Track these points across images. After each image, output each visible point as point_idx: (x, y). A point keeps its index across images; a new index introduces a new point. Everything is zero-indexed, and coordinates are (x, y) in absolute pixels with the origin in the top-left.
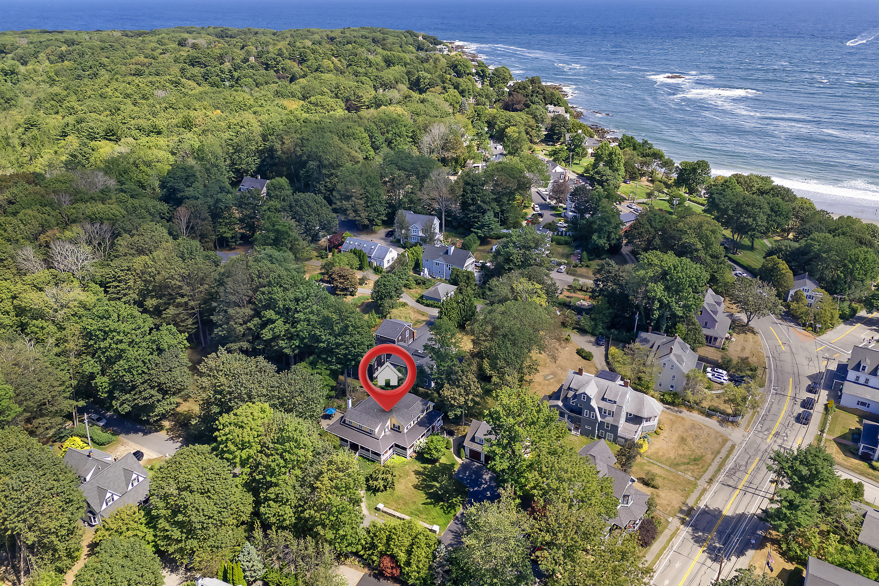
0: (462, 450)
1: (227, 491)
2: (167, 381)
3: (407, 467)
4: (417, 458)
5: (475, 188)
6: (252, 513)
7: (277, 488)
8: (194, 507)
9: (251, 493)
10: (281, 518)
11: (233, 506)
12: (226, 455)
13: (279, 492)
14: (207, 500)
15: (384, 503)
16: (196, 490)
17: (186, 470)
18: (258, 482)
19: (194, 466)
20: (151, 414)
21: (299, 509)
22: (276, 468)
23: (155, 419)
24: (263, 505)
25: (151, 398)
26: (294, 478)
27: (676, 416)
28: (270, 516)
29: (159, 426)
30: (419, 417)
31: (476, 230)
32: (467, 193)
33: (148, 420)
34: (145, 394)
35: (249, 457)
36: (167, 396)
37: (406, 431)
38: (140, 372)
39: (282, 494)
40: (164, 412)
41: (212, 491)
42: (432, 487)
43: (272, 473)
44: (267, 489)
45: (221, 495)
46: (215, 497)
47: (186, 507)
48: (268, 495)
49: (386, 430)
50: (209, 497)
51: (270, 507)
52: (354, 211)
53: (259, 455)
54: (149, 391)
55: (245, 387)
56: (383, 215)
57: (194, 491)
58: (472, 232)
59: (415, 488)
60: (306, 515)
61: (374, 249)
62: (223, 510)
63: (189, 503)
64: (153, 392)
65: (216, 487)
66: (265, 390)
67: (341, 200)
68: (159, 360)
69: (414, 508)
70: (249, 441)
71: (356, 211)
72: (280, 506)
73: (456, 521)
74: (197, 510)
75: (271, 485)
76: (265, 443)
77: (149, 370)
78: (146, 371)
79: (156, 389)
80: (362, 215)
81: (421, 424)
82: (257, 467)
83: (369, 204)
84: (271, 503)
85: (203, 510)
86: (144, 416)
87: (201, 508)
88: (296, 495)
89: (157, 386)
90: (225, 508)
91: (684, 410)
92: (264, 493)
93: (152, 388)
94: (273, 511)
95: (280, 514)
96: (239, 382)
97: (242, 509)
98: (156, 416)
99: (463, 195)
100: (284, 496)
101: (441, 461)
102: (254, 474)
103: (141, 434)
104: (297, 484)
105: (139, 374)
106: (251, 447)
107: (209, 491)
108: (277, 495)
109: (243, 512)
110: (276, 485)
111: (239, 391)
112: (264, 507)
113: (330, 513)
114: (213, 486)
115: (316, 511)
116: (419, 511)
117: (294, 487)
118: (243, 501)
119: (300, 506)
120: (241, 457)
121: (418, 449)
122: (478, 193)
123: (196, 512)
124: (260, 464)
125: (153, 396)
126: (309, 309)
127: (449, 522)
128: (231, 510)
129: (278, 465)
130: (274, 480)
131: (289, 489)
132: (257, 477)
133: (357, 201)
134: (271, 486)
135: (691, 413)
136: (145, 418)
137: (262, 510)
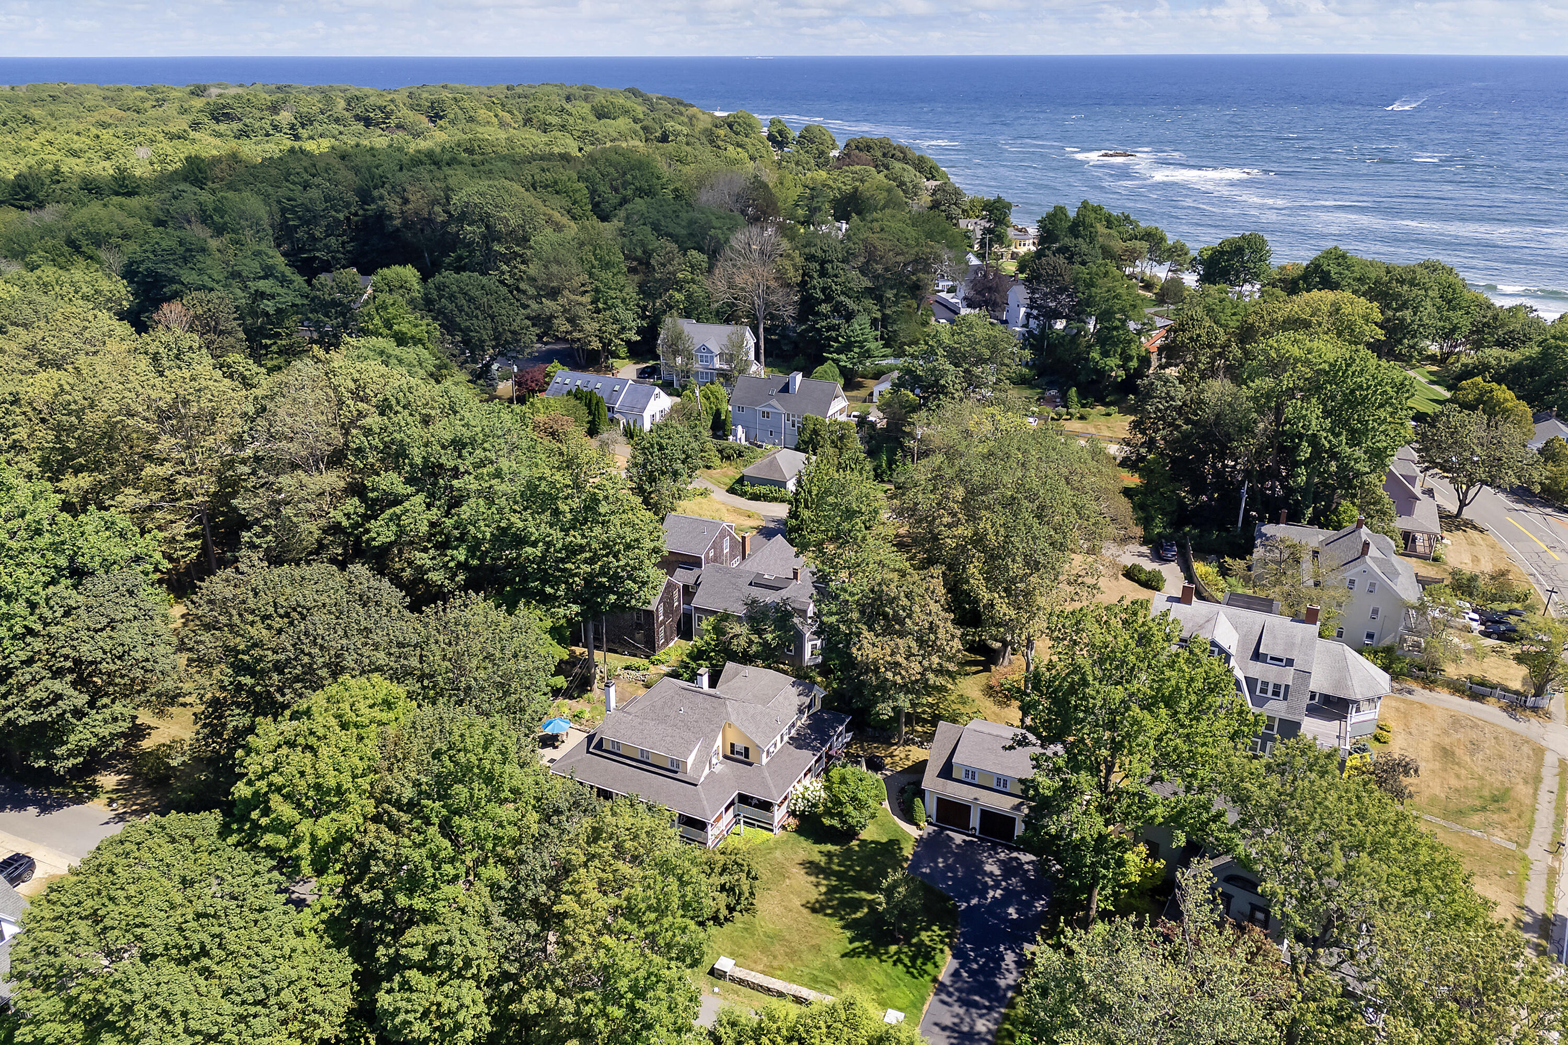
0: (918, 801)
1: (266, 951)
2: (100, 654)
3: (778, 853)
4: (799, 831)
5: (829, 266)
6: (351, 1012)
7: (433, 927)
8: (153, 1007)
9: (345, 951)
10: (448, 1023)
11: (286, 996)
12: (269, 839)
13: (438, 938)
14: (201, 981)
15: (732, 955)
16: (160, 949)
17: (132, 890)
18: (370, 912)
19: (155, 874)
20: (57, 752)
21: (505, 988)
22: (428, 864)
23: (70, 763)
24: (386, 986)
25: (53, 702)
26: (486, 891)
27: (1404, 701)
28: (410, 1017)
29: (86, 788)
30: (793, 725)
31: (835, 356)
32: (811, 277)
33: (48, 770)
34: (34, 693)
35: (340, 838)
36: (105, 700)
37: (765, 760)
38: (18, 629)
39: (450, 942)
40: (94, 742)
41: (216, 952)
42: (857, 904)
43: (414, 883)
44: (397, 934)
45: (244, 962)
46: (226, 970)
47: (128, 1009)
48: (404, 951)
49: (714, 761)
50: (206, 973)
51: (411, 989)
52: (568, 320)
53: (372, 827)
54: (48, 683)
55: (322, 648)
56: (630, 329)
57: (154, 956)
58: (828, 359)
59: (814, 910)
60: (529, 1004)
61: (619, 392)
62: (253, 1010)
63: (138, 996)
64: (57, 686)
65: (230, 936)
66: (381, 655)
67: (537, 298)
68: (75, 598)
69: (818, 963)
70: (339, 786)
71: (571, 321)
72: (442, 984)
73: (944, 997)
74: (165, 1014)
75: (411, 918)
76: (388, 790)
77: (46, 624)
78: (38, 627)
79: (69, 678)
80: (587, 327)
81: (799, 742)
82: (364, 867)
83: (601, 306)
84: (413, 975)
85: (184, 1014)
86: (37, 758)
87: (179, 1007)
88: (495, 943)
89: (71, 670)
90: (262, 1003)
91: (1414, 686)
92: (388, 946)
93: (57, 674)
94: (421, 1002)
95: (444, 1009)
96: (307, 634)
97: (318, 1001)
98: (71, 754)
99: (803, 284)
100: (457, 949)
101: (865, 835)
102: (357, 889)
103: (32, 810)
104: (496, 909)
105: (14, 637)
106: (342, 806)
107: (204, 952)
108: (433, 950)
109: (322, 1013)
110: (428, 918)
111: (306, 660)
112: (390, 991)
113: (611, 997)
114: (220, 936)
115: (559, 992)
116: (835, 972)
117: (486, 921)
118: (320, 978)
119: (506, 976)
120: (314, 839)
121: (801, 805)
122: (836, 276)
123: (162, 1023)
124: (373, 854)
125: (59, 697)
126: (490, 469)
127: (923, 1000)
128: (282, 1007)
129: (432, 856)
130: (419, 903)
131: (472, 924)
132: (366, 898)
133: (572, 297)
134: (410, 923)
135: (1433, 694)
136: (42, 763)
137: (384, 1000)
